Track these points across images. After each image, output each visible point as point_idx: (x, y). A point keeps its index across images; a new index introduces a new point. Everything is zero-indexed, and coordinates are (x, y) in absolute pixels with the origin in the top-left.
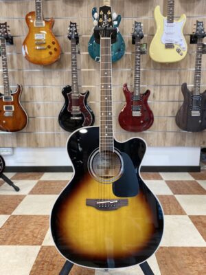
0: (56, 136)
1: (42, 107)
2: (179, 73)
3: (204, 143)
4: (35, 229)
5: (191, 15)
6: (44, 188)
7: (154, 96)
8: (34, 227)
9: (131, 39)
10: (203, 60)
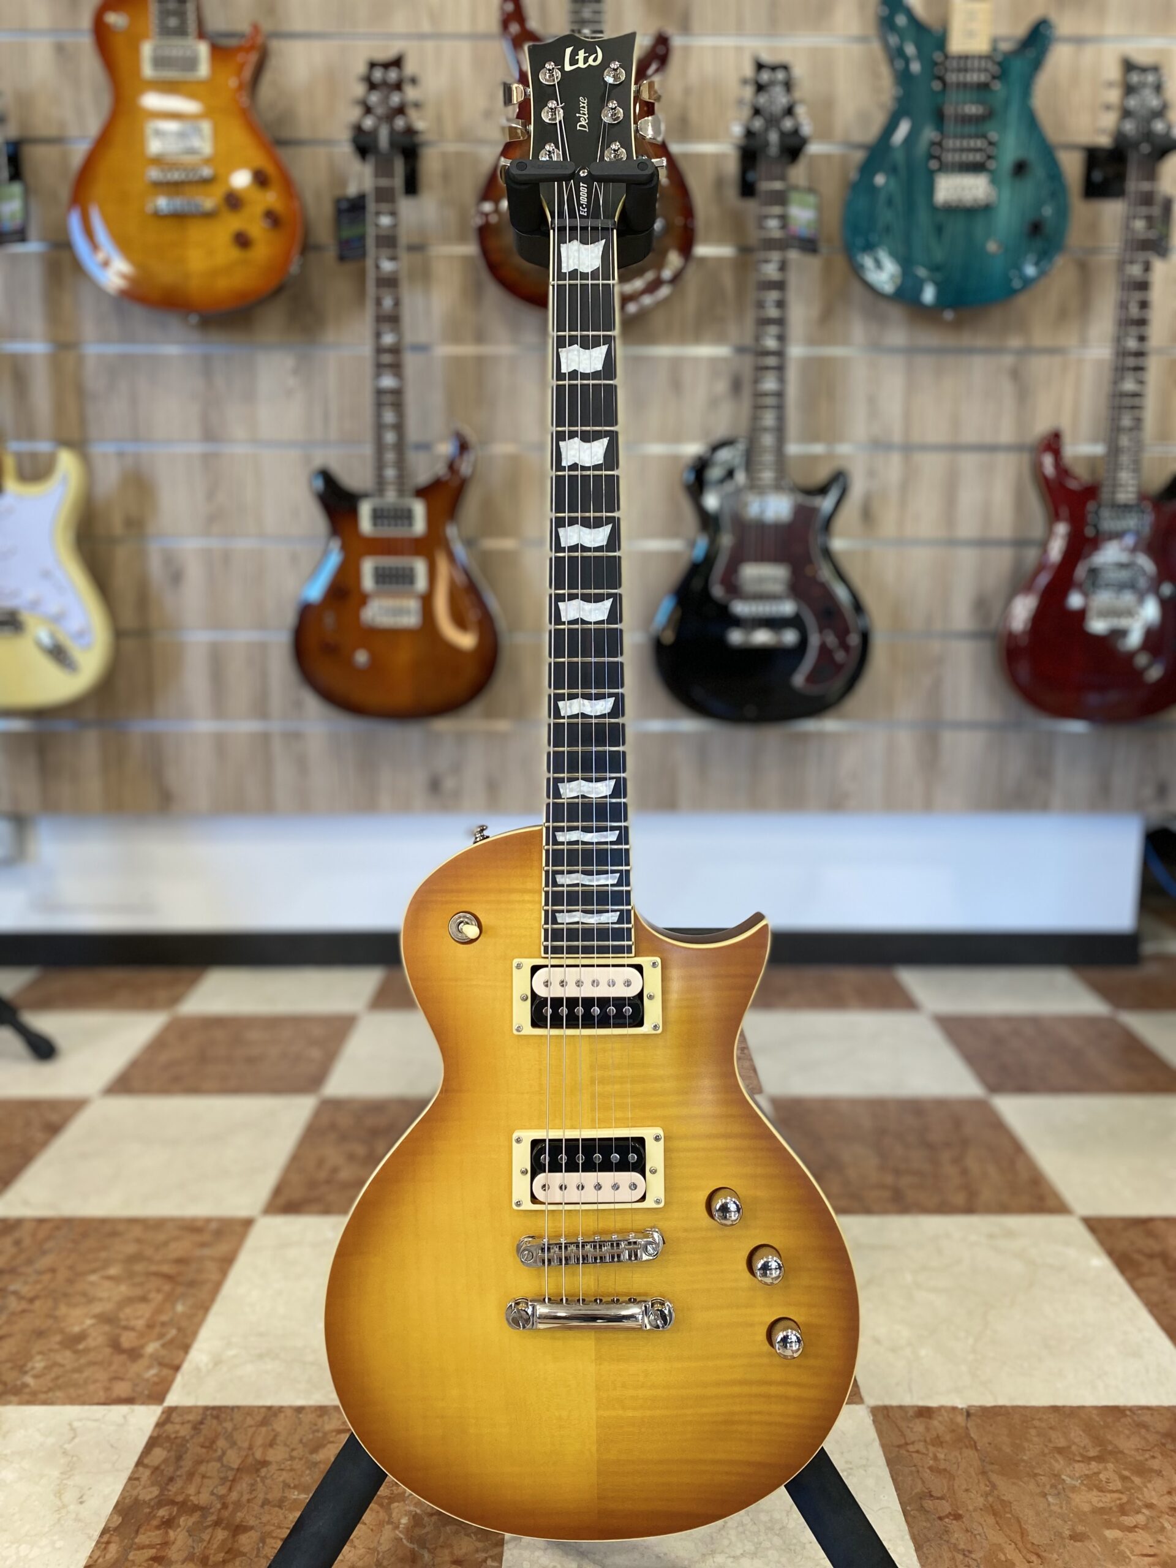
0: (277, 746)
1: (194, 574)
2: (1015, 374)
3: (1162, 791)
4: (129, 1301)
5: (1088, 28)
6: (203, 1058)
7: (867, 515)
8: (123, 1289)
9: (732, 167)
10: (1157, 294)
